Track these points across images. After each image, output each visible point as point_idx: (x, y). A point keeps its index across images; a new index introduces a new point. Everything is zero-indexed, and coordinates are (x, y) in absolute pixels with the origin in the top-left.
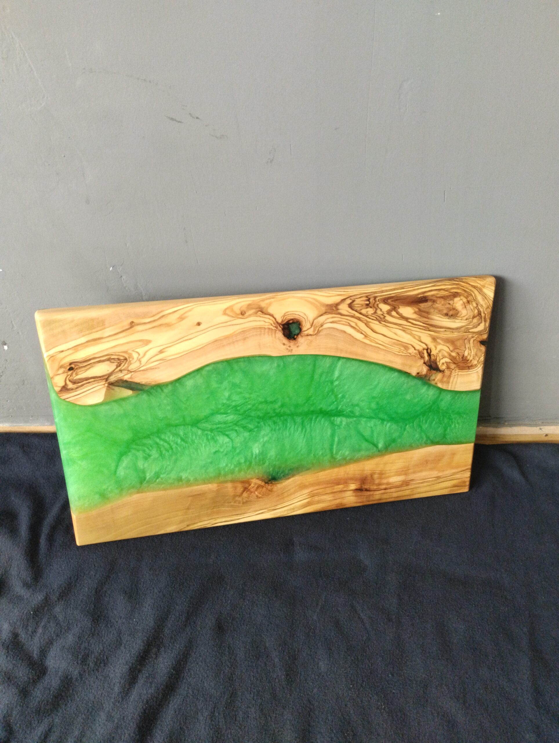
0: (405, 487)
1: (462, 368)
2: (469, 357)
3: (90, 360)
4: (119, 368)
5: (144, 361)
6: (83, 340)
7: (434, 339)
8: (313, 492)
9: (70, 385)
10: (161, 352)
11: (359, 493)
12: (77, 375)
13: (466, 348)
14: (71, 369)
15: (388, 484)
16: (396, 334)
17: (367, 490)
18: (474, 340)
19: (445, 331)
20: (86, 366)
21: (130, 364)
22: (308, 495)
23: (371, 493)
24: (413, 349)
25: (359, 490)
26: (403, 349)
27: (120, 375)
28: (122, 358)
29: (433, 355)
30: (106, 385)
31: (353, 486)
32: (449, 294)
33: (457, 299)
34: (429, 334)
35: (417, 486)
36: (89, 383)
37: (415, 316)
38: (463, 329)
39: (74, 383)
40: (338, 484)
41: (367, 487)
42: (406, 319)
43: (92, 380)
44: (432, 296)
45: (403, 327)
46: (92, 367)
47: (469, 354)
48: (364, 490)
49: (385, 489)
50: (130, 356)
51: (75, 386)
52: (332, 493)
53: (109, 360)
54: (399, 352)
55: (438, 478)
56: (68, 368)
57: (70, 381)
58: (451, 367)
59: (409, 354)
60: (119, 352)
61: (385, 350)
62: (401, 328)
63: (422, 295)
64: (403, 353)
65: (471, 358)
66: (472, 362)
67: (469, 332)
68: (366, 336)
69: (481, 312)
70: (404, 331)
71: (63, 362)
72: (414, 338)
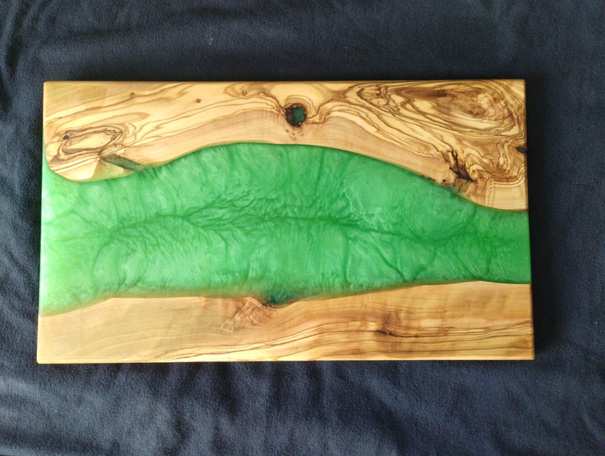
0: (444, 337)
1: (499, 179)
2: (505, 166)
4: (113, 142)
5: (139, 135)
6: (83, 108)
7: (459, 140)
8: (322, 327)
9: (63, 156)
10: (158, 128)
11: (382, 339)
12: (71, 144)
13: (500, 154)
14: (66, 138)
15: (419, 328)
17: (391, 334)
18: (509, 146)
19: (471, 131)
20: (81, 136)
21: (125, 138)
23: (398, 339)
24: (435, 149)
25: (381, 332)
26: (423, 148)
27: (113, 150)
28: (118, 131)
30: (98, 159)
31: (373, 326)
34: (453, 134)
35: (459, 337)
36: (82, 154)
37: (433, 112)
38: (493, 131)
39: (67, 153)
40: (354, 319)
41: (391, 328)
42: (424, 114)
43: (85, 152)
45: (420, 123)
46: (88, 137)
47: (504, 162)
48: (388, 333)
49: (416, 336)
50: (127, 129)
51: (66, 157)
52: (347, 331)
53: (104, 131)
54: (419, 152)
55: (488, 329)
56: (64, 136)
57: (63, 151)
58: (485, 177)
59: (431, 156)
60: (115, 124)
61: (403, 148)
62: (418, 124)
64: (423, 153)
65: (509, 168)
66: (511, 172)
67: (502, 135)
68: (379, 130)
69: (512, 112)
70: (422, 127)
71: (59, 130)
72: (436, 137)
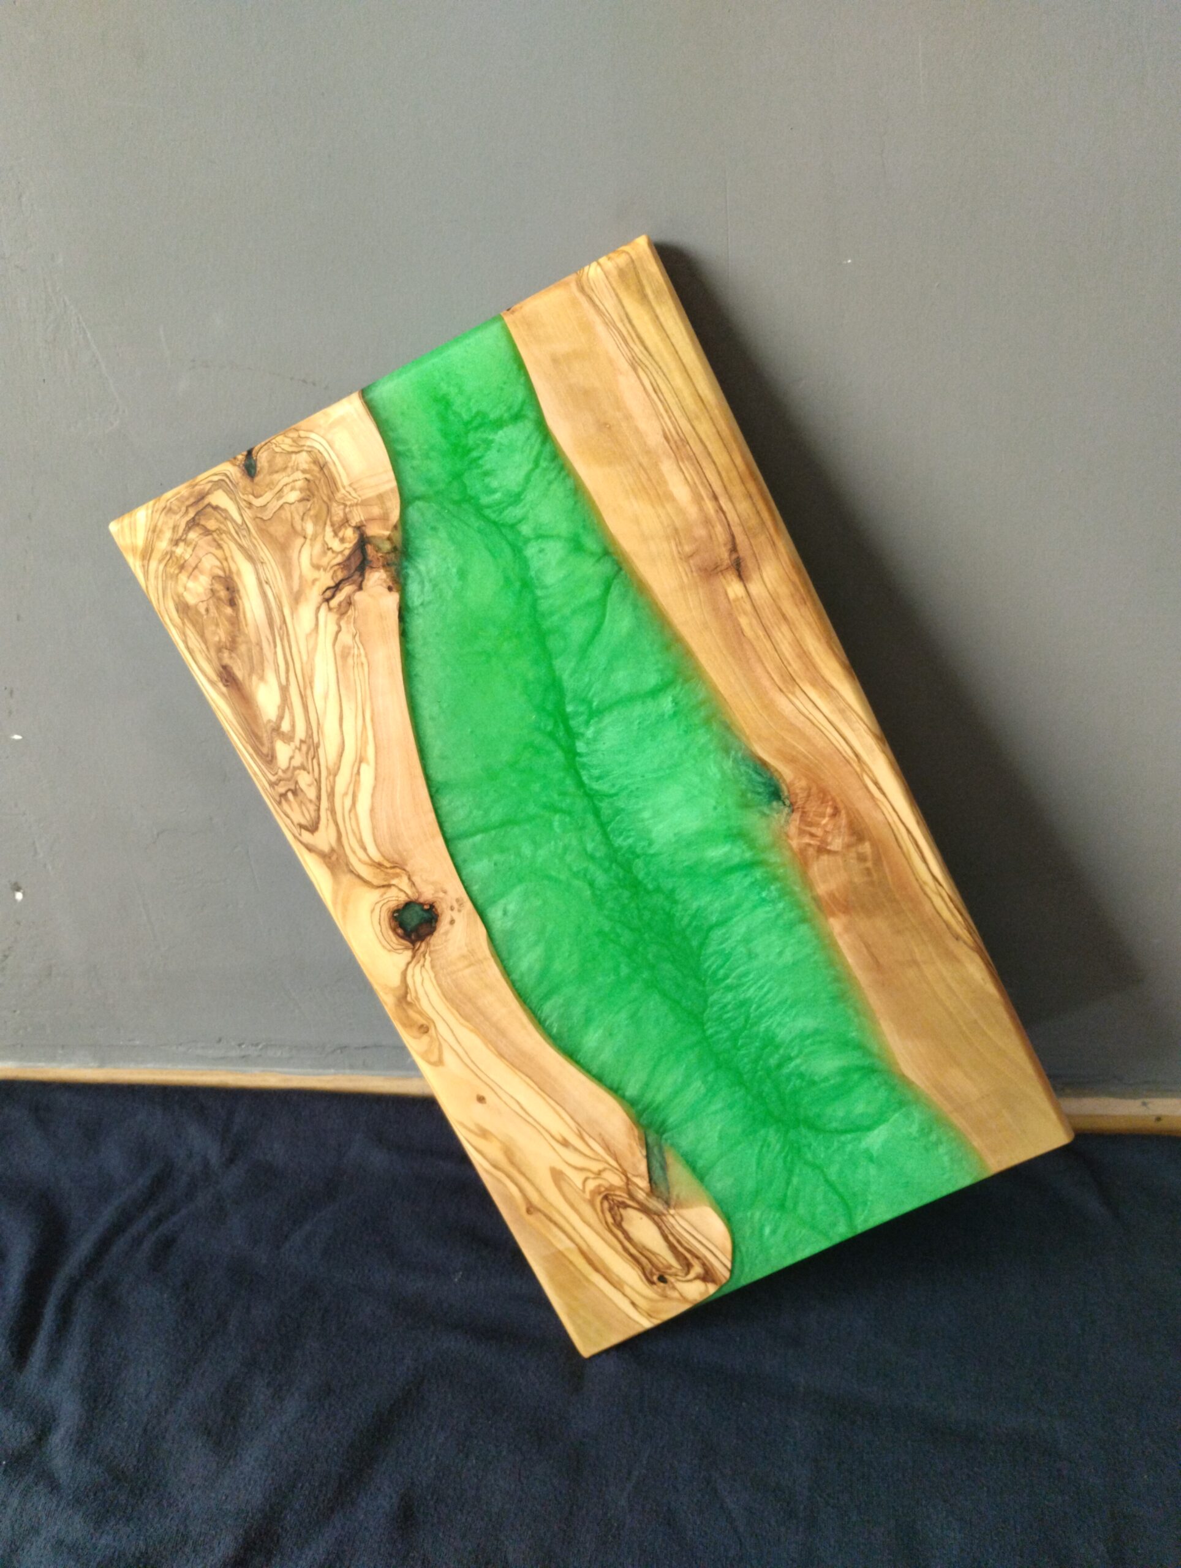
0: (691, 442)
1: (331, 482)
2: (299, 484)
3: (631, 1255)
4: (629, 1203)
5: (596, 1166)
7: (297, 598)
8: (782, 687)
9: (697, 1269)
10: (565, 1143)
11: (750, 563)
12: (670, 1267)
13: (281, 507)
14: (662, 1279)
15: (698, 499)
16: (326, 696)
17: (734, 549)
18: (257, 497)
19: (267, 583)
20: (646, 1258)
21: (611, 1188)
22: (793, 693)
23: (737, 531)
24: (340, 635)
25: (739, 569)
26: (350, 661)
27: (643, 1196)
28: (606, 1205)
29: (333, 578)
30: (672, 1211)
31: (735, 589)
32: (188, 624)
33: (191, 600)
34: (292, 614)
35: (677, 413)
36: (679, 1242)
37: (270, 676)
38: (245, 542)
39: (688, 1266)
40: (740, 632)
41: (724, 554)
42: (284, 690)
43: (671, 1238)
44: (209, 660)
45: (305, 688)
46: (644, 1247)
47: (293, 489)
48: (734, 556)
49: (715, 498)
50: (596, 1192)
51: (695, 1262)
52: (769, 636)
53: (619, 1225)
54: (362, 664)
55: (635, 364)
56: (662, 1284)
57: (688, 1273)
58: (341, 514)
59: (357, 638)
60: (597, 1214)
61: (371, 698)
62: (309, 692)
63: (220, 685)
64: (359, 655)
65: (299, 475)
66: (305, 466)
67: (243, 520)
68: (361, 760)
69: (188, 523)
70: (311, 683)
71: (654, 1296)
72: (315, 648)
